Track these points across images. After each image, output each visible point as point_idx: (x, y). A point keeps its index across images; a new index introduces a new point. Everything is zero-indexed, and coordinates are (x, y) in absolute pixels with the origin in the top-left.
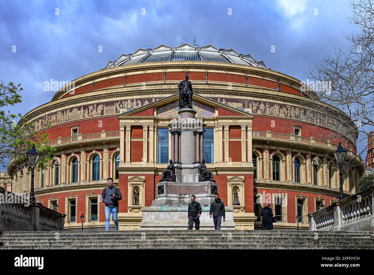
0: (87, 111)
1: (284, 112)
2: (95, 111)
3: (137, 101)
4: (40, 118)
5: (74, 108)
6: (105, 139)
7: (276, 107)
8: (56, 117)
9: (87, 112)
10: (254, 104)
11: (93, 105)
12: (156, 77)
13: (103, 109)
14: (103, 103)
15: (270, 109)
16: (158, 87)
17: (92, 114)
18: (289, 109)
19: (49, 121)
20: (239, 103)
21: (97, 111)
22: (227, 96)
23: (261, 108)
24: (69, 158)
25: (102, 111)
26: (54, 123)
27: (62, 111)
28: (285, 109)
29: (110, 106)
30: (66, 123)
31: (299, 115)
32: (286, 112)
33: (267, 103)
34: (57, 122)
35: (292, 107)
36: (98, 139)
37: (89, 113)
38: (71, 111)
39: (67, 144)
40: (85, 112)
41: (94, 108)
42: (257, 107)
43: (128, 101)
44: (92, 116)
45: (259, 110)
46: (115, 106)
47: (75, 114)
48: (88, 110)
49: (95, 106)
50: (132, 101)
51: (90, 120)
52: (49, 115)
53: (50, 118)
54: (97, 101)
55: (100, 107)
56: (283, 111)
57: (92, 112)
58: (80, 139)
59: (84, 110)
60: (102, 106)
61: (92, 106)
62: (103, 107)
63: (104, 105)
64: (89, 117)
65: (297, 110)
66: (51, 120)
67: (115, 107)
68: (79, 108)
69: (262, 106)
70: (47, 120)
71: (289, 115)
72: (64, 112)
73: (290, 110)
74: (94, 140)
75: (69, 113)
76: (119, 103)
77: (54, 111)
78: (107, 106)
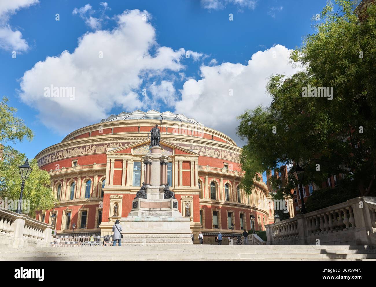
1: (218, 154)
2: (90, 150)
3: (119, 144)
4: (51, 154)
5: (75, 148)
6: (96, 169)
7: (212, 150)
8: (63, 153)
9: (84, 150)
10: (198, 148)
11: (89, 146)
12: (133, 129)
14: (96, 145)
15: (208, 152)
16: (134, 135)
17: (88, 152)
18: (220, 152)
19: (57, 156)
21: (91, 150)
22: (180, 142)
24: (69, 181)
25: (95, 150)
26: (60, 157)
27: (67, 150)
28: (218, 152)
29: (101, 147)
30: (69, 157)
31: (227, 156)
33: (207, 148)
34: (63, 156)
36: (90, 169)
37: (86, 151)
38: (73, 150)
39: (68, 172)
41: (89, 148)
42: (200, 150)
43: (113, 143)
44: (87, 153)
45: (201, 152)
47: (76, 151)
49: (91, 146)
50: (117, 143)
51: (86, 156)
52: (57, 152)
53: (58, 154)
54: (92, 144)
55: (94, 148)
57: (88, 151)
58: (78, 169)
59: (82, 149)
61: (89, 147)
62: (96, 148)
65: (226, 152)
67: (104, 148)
68: (79, 148)
69: (203, 149)
70: (55, 155)
71: (221, 156)
72: (69, 150)
74: (88, 169)
75: (72, 151)
76: (107, 145)
77: (61, 149)
78: (99, 147)
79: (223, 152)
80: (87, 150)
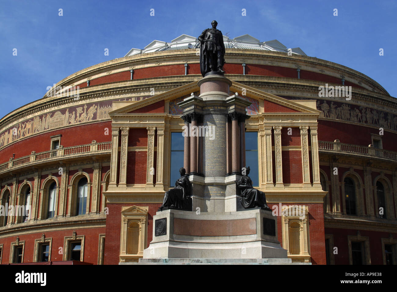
0: (74, 114)
1: (357, 116)
2: (84, 115)
4: (12, 127)
5: (56, 111)
6: (96, 153)
7: (344, 107)
8: (32, 125)
9: (73, 116)
11: (82, 106)
12: (173, 70)
13: (96, 112)
14: (96, 103)
15: (337, 111)
17: (80, 119)
18: (363, 111)
19: (23, 130)
21: (87, 114)
23: (323, 109)
24: (44, 181)
25: (95, 115)
27: (41, 117)
28: (357, 111)
29: (106, 107)
30: (44, 132)
31: (378, 120)
32: (360, 114)
33: (332, 103)
34: (33, 131)
35: (368, 109)
36: (86, 154)
37: (76, 117)
38: (52, 116)
39: (42, 161)
40: (71, 117)
41: (83, 110)
43: (131, 99)
44: (80, 121)
47: (57, 119)
48: (76, 114)
49: (86, 107)
51: (78, 127)
52: (23, 122)
53: (24, 126)
54: (88, 101)
55: (92, 109)
56: (355, 113)
57: (80, 116)
58: (60, 154)
59: (70, 113)
60: (95, 107)
61: (82, 108)
62: (97, 109)
63: (98, 106)
64: (77, 124)
65: (375, 112)
66: (26, 129)
68: (63, 111)
69: (325, 106)
70: (20, 129)
71: (364, 119)
72: (43, 118)
73: (365, 113)
74: (80, 155)
75: (49, 119)
77: (30, 116)
78: (102, 107)
79: (368, 112)
80: (78, 115)
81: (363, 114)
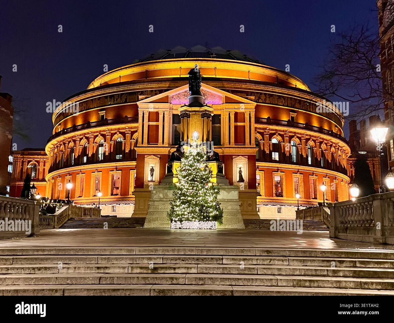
0: (113, 99)
1: (282, 102)
2: (119, 99)
3: (155, 91)
5: (102, 97)
7: (274, 97)
8: (87, 105)
10: (256, 94)
13: (127, 98)
14: (127, 93)
15: (270, 99)
17: (117, 102)
18: (286, 99)
20: (243, 94)
21: (121, 99)
22: (233, 88)
23: (262, 98)
24: (96, 139)
25: (126, 100)
26: (84, 109)
27: (92, 100)
28: (282, 99)
29: (132, 95)
31: (295, 105)
32: (284, 101)
33: (267, 94)
34: (88, 108)
35: (289, 98)
37: (114, 101)
38: (99, 100)
40: (111, 101)
41: (119, 96)
42: (258, 97)
43: (148, 91)
45: (260, 99)
46: (136, 95)
47: (102, 102)
50: (152, 91)
51: (115, 107)
52: (81, 103)
54: (121, 91)
55: (124, 96)
56: (281, 100)
57: (117, 100)
59: (110, 98)
61: (117, 95)
62: (127, 96)
64: (115, 105)
65: (293, 100)
68: (106, 97)
69: (263, 96)
71: (286, 104)
72: (94, 100)
75: (97, 102)
76: (140, 93)
77: (85, 99)
78: (130, 96)
79: (289, 100)
80: (115, 99)
81: (286, 101)
